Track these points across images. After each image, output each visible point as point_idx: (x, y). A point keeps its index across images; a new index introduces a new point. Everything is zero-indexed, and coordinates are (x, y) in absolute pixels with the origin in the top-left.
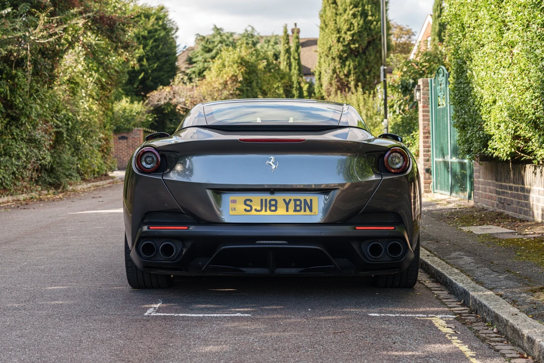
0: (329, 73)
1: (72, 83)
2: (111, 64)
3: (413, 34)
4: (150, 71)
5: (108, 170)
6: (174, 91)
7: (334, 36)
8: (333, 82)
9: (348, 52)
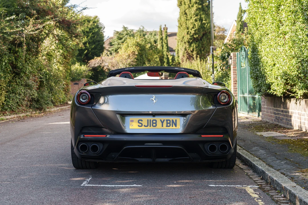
0: (183, 50)
1: (49, 55)
2: (69, 46)
3: (226, 30)
4: (90, 50)
5: (68, 100)
6: (102, 60)
7: (186, 31)
8: (185, 55)
9: (193, 39)
